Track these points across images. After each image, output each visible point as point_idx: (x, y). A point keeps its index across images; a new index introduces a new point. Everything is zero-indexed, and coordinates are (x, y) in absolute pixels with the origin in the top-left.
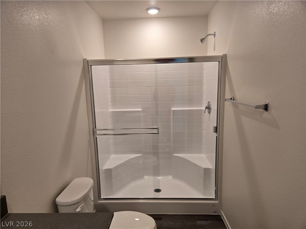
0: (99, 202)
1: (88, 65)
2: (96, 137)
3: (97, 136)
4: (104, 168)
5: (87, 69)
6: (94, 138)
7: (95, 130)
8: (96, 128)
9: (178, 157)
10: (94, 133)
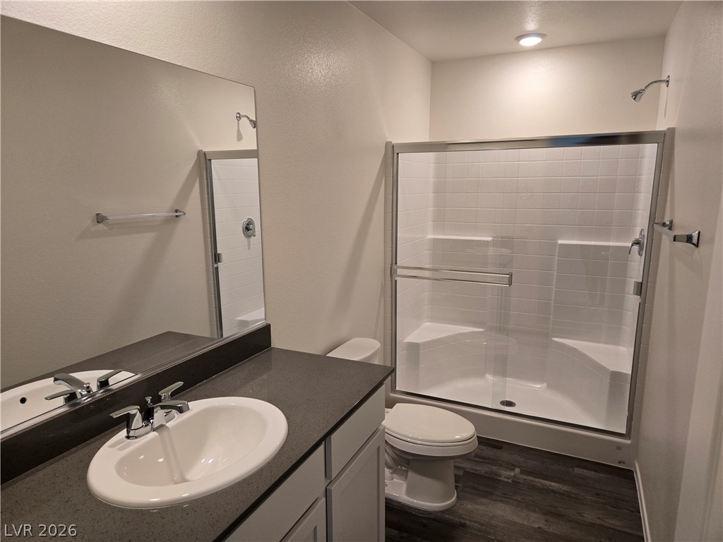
0: (392, 395)
1: (392, 153)
2: (396, 281)
3: (398, 279)
4: (406, 341)
5: (390, 160)
6: (392, 281)
7: (394, 267)
8: (396, 263)
9: (563, 345)
10: (392, 272)
